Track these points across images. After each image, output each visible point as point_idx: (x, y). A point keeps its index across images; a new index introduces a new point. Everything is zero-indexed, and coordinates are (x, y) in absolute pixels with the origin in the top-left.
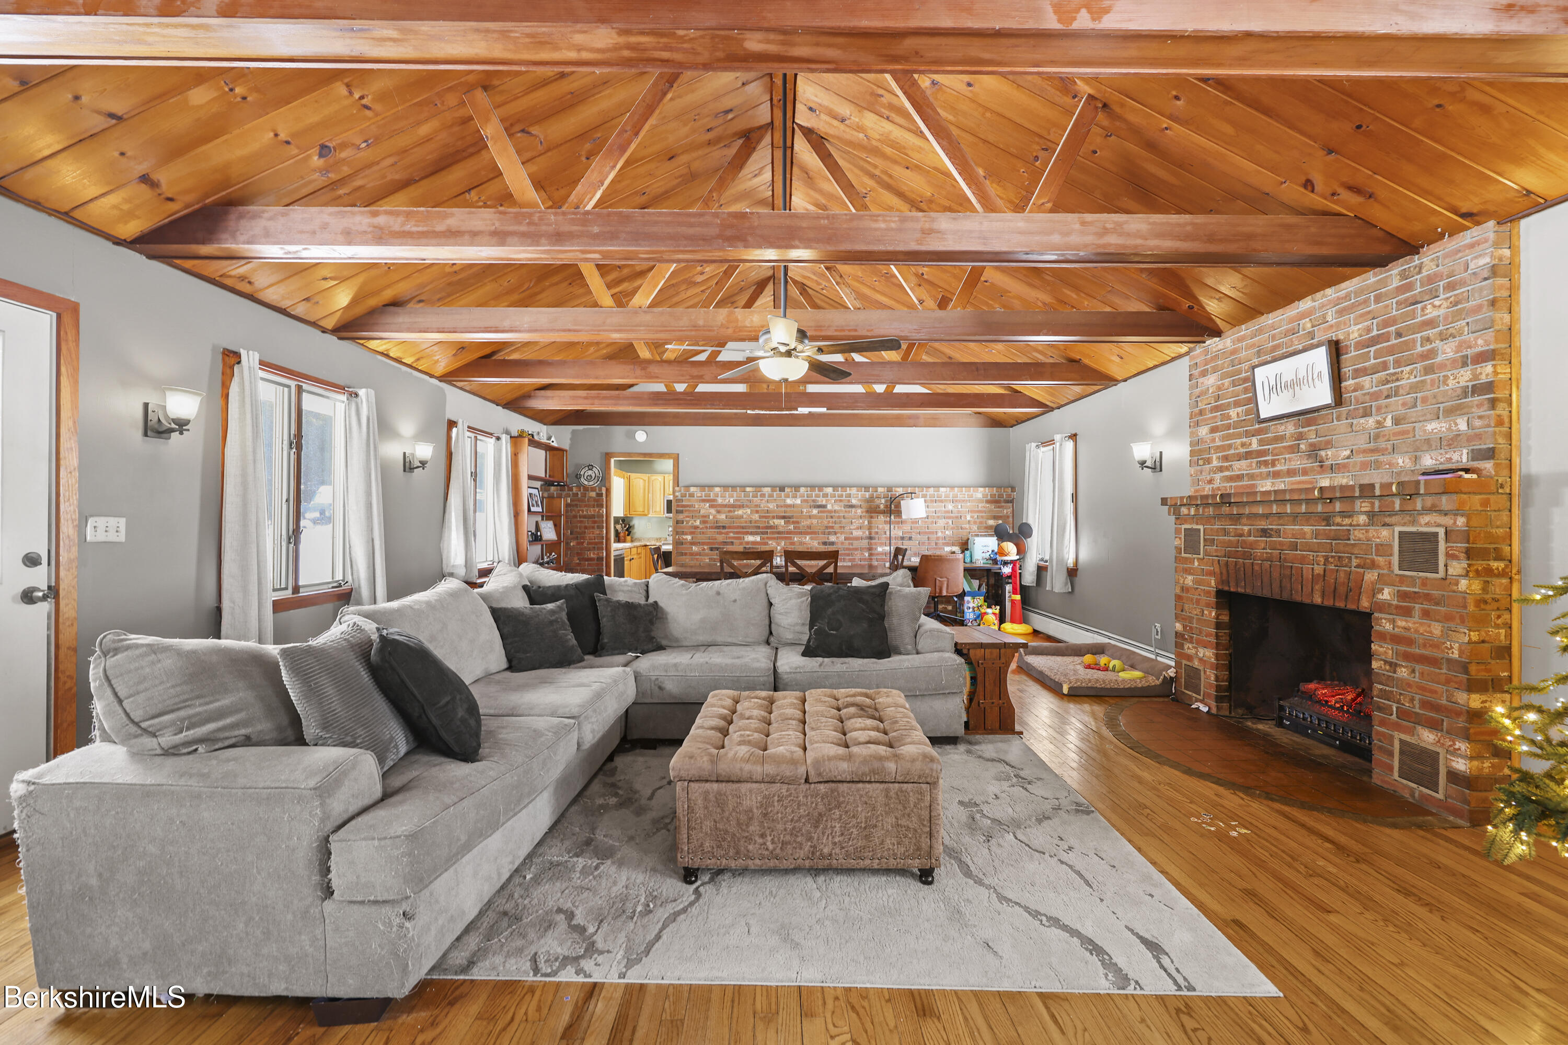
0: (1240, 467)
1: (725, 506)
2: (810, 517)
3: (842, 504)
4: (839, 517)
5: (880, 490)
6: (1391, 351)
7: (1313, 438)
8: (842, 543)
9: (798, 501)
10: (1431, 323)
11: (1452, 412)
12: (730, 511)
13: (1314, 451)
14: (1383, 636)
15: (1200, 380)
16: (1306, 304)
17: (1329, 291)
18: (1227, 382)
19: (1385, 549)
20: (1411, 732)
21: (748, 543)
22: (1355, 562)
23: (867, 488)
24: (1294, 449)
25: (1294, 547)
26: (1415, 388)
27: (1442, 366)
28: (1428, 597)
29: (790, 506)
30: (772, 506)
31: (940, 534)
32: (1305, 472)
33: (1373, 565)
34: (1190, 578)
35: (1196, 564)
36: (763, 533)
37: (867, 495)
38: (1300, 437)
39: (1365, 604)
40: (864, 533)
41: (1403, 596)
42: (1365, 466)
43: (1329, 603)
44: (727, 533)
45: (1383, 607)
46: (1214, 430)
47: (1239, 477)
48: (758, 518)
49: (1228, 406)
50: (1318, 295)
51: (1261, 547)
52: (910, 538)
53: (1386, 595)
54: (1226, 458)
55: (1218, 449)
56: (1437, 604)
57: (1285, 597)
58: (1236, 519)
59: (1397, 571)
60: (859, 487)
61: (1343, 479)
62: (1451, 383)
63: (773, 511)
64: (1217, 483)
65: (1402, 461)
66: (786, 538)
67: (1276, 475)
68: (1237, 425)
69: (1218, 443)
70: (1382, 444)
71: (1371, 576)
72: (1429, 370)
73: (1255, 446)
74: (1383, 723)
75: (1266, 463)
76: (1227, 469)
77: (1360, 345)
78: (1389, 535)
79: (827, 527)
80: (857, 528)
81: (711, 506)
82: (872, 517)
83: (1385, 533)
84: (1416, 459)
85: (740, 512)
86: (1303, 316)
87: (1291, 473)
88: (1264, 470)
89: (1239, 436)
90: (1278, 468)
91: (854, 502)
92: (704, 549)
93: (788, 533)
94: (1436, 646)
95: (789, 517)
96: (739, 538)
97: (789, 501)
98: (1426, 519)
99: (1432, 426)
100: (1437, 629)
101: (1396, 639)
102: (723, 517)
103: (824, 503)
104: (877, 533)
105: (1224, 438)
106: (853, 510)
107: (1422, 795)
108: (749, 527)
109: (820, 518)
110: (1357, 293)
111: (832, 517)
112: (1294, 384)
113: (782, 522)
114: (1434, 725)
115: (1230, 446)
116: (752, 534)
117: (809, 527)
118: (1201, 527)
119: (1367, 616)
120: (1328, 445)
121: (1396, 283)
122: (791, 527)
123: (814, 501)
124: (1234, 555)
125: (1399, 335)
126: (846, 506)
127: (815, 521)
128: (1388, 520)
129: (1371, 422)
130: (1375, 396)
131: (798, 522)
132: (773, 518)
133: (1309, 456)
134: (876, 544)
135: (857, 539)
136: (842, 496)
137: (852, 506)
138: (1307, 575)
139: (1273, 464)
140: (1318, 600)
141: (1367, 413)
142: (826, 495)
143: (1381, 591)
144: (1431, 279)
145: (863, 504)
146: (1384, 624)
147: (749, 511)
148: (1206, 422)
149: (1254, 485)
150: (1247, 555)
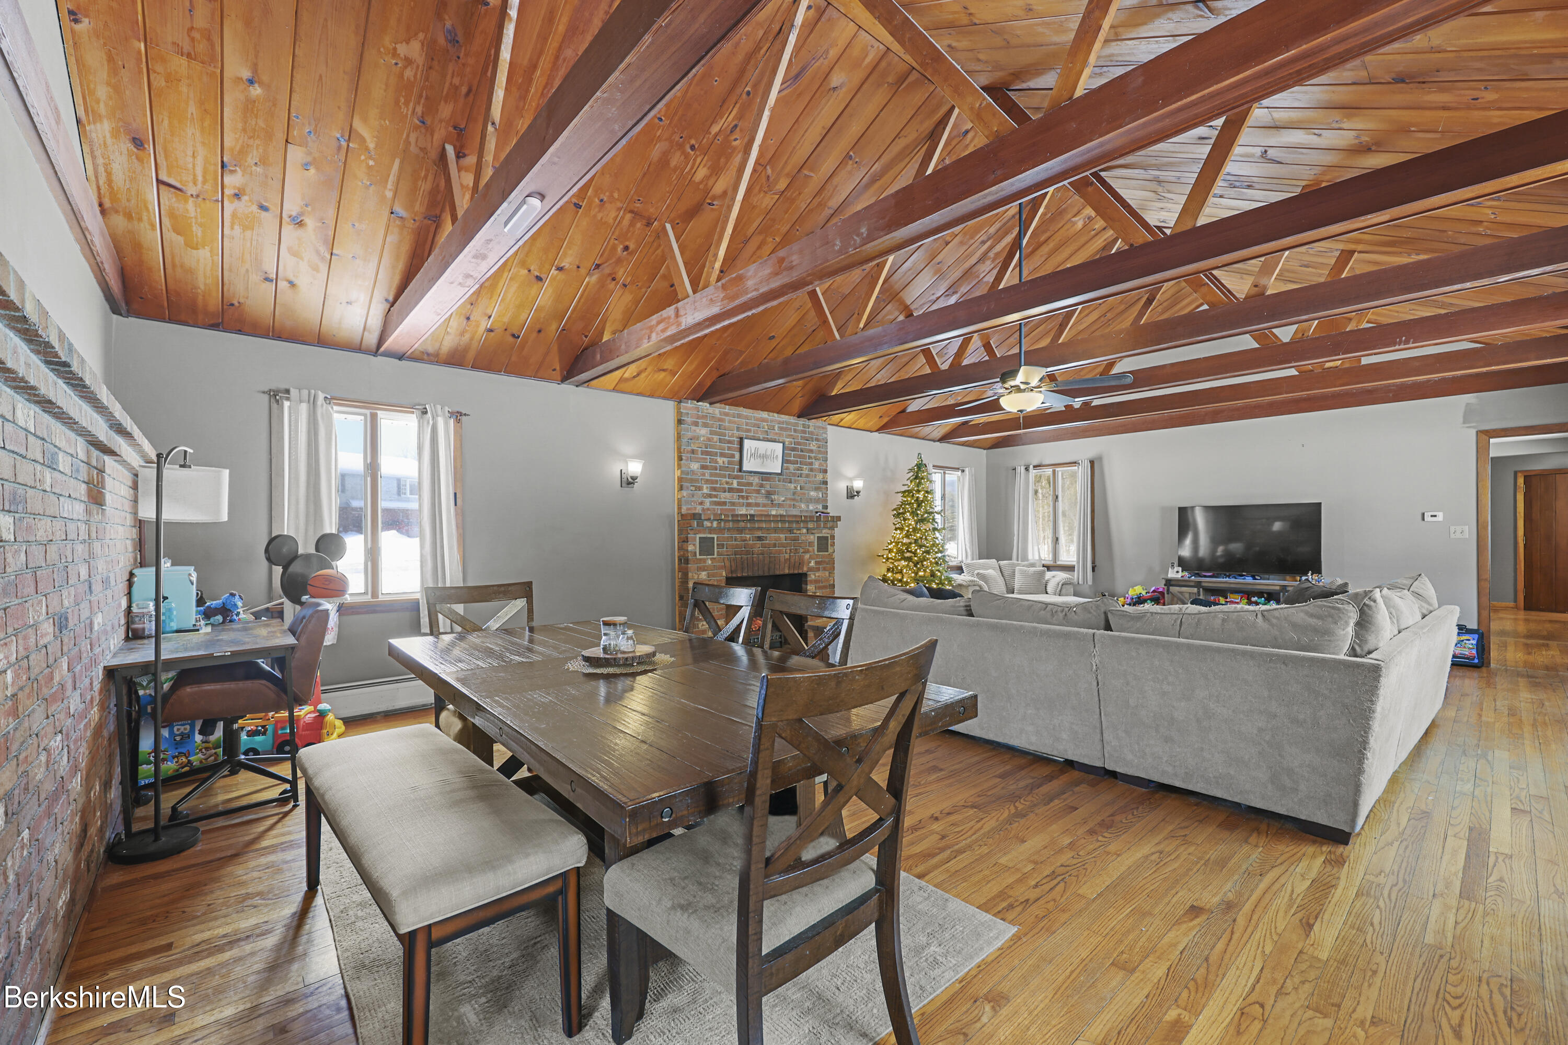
0: (725, 496)
6: (800, 457)
7: (768, 488)
10: (811, 451)
11: (818, 489)
13: (769, 494)
14: (811, 582)
15: (694, 428)
16: (764, 415)
17: (776, 415)
18: (716, 438)
19: (811, 544)
22: (801, 551)
24: (758, 492)
25: (775, 545)
26: (807, 476)
27: (814, 470)
28: (824, 562)
32: (764, 506)
33: (807, 552)
34: (704, 573)
35: (710, 562)
38: (762, 486)
39: (805, 569)
41: (816, 563)
42: (790, 506)
43: (791, 572)
45: (811, 569)
46: (703, 467)
47: (724, 503)
49: (716, 454)
50: (771, 414)
51: (758, 547)
53: (813, 563)
54: (714, 489)
55: (707, 481)
56: (827, 564)
57: (771, 573)
58: (740, 531)
59: (816, 553)
61: (782, 512)
62: (817, 478)
64: (707, 505)
65: (803, 506)
67: (749, 505)
68: (721, 468)
69: (707, 477)
70: (797, 497)
71: (807, 556)
72: (811, 470)
73: (735, 485)
75: (742, 497)
76: (716, 496)
78: (813, 538)
84: (808, 506)
86: (764, 420)
87: (757, 505)
88: (741, 501)
89: (724, 476)
90: (750, 501)
94: (827, 580)
98: (824, 531)
99: (811, 493)
100: (827, 574)
101: (816, 581)
105: (711, 475)
112: (764, 457)
115: (716, 482)
118: (715, 536)
119: (805, 575)
120: (774, 493)
121: (800, 428)
124: (741, 553)
125: (802, 451)
128: (813, 531)
129: (792, 486)
130: (794, 475)
133: (767, 497)
138: (782, 560)
139: (747, 498)
140: (787, 571)
141: (790, 482)
143: (810, 562)
146: (812, 577)
148: (697, 460)
149: (734, 510)
150: (747, 553)
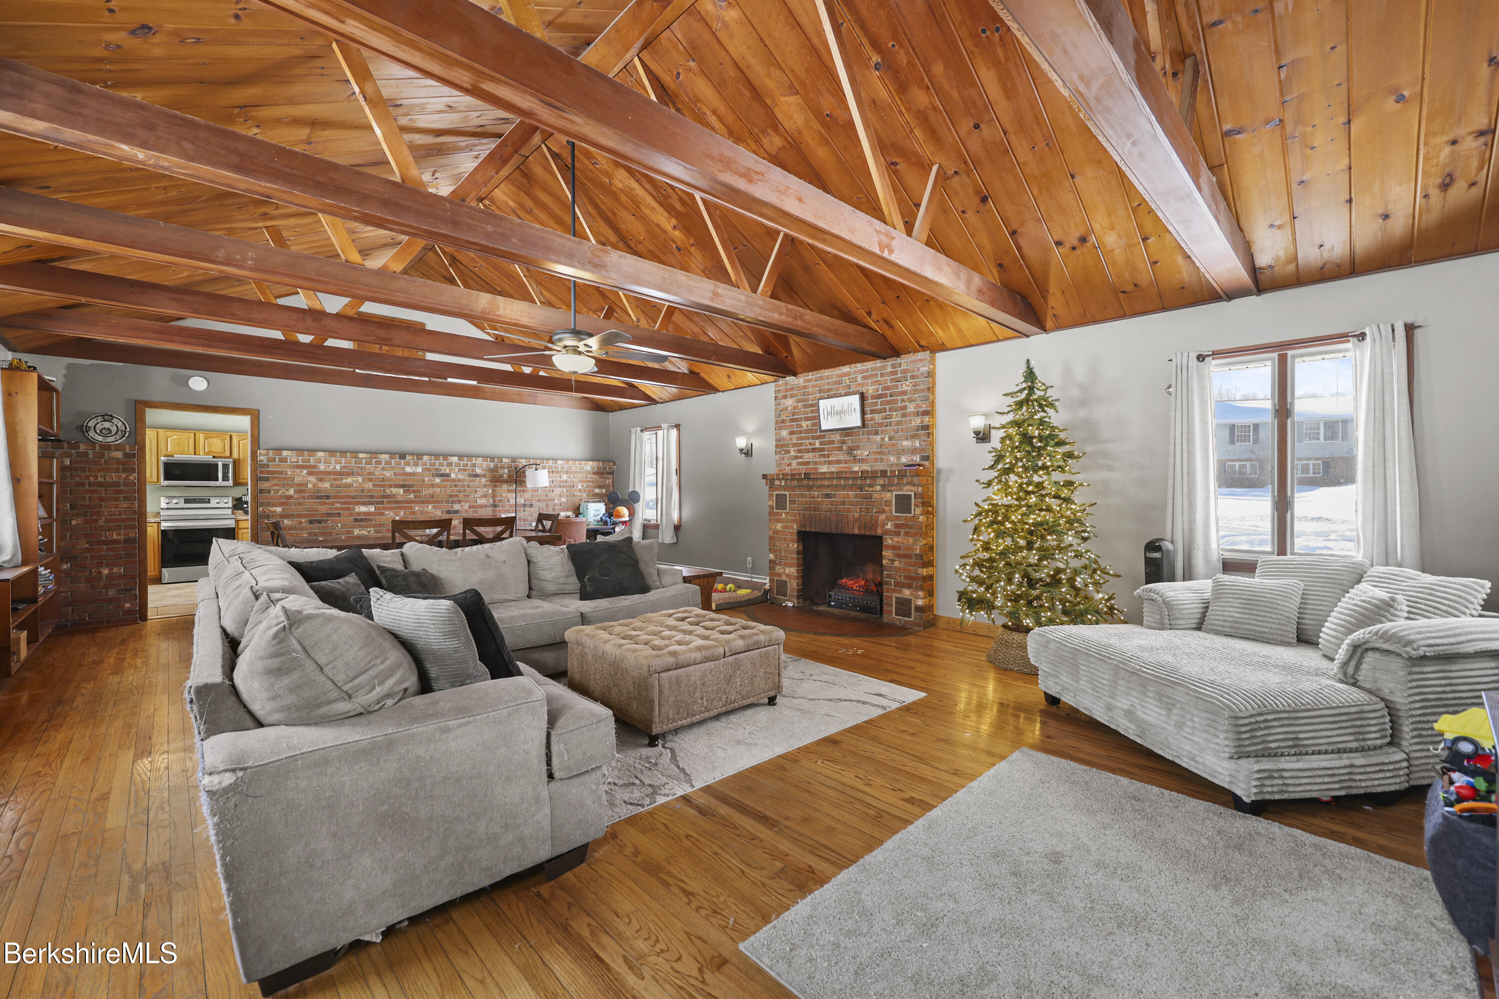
0: (808, 457)
1: (329, 473)
2: (432, 486)
3: (466, 473)
4: (463, 486)
5: (505, 460)
6: (888, 403)
7: (850, 444)
8: (467, 511)
9: (419, 470)
10: (904, 393)
11: (914, 437)
12: (335, 479)
13: (851, 450)
14: (888, 547)
15: (783, 401)
16: (846, 369)
17: (858, 365)
18: (800, 404)
19: (888, 503)
20: (900, 592)
21: (359, 514)
22: (875, 510)
23: (492, 459)
24: (840, 449)
25: (844, 503)
26: (898, 423)
27: (909, 415)
28: (907, 525)
29: (409, 474)
30: (388, 474)
31: (556, 501)
32: (846, 462)
33: (883, 511)
34: (780, 525)
35: (784, 516)
36: (378, 503)
37: (492, 465)
38: (843, 442)
39: (879, 532)
40: (488, 501)
41: (897, 526)
42: (876, 460)
43: (862, 533)
44: (333, 504)
45: (887, 532)
46: (791, 433)
47: (808, 463)
48: (371, 487)
49: (801, 420)
50: (853, 366)
51: (826, 504)
52: (531, 505)
53: (889, 526)
54: (799, 451)
55: (794, 445)
56: (911, 528)
57: (839, 531)
58: (809, 488)
59: (894, 514)
60: (485, 457)
61: (866, 467)
62: (913, 423)
63: (391, 480)
64: (794, 466)
65: (893, 459)
66: (405, 508)
67: (830, 463)
68: (806, 431)
69: (795, 441)
70: (884, 450)
71: (882, 517)
72: (904, 415)
73: (817, 445)
74: (888, 591)
75: (824, 456)
76: (801, 457)
77: (873, 397)
78: (890, 496)
79: (451, 496)
80: (482, 497)
81: (309, 474)
82: (495, 486)
83: (889, 495)
84: (898, 459)
85: (349, 480)
86: (845, 375)
87: (838, 462)
88: (823, 459)
89: (808, 438)
90: (831, 459)
91: (478, 471)
92: (301, 523)
93: (407, 502)
94: (911, 548)
95: (410, 486)
96: (348, 509)
97: (408, 469)
98: (906, 488)
99: (905, 443)
100: (911, 540)
101: (894, 548)
102: (327, 485)
103: (447, 471)
104: (501, 501)
105: (799, 439)
106: (478, 479)
107: (905, 621)
108: (361, 497)
109: (444, 486)
110: (873, 369)
111: (456, 486)
112: (841, 413)
113: (401, 491)
114: (909, 587)
115: (802, 444)
116: (364, 504)
117: (432, 496)
118: (788, 493)
119: (881, 538)
120: (858, 448)
121: (889, 369)
122: (412, 496)
123: (436, 469)
124: (810, 509)
125: (891, 396)
126: (470, 476)
127: (438, 490)
128: (890, 489)
129: (878, 438)
130: (881, 425)
131: (419, 491)
132: (391, 486)
133: (848, 454)
134: (500, 511)
135: (481, 506)
136: (467, 465)
137: (476, 476)
138: (851, 518)
139: (828, 456)
140: (856, 532)
141: (876, 433)
142: (450, 464)
143: (887, 524)
144: (905, 371)
145: (487, 473)
146: (888, 541)
147: (360, 479)
148: (786, 428)
149: (817, 468)
150: (816, 509)
